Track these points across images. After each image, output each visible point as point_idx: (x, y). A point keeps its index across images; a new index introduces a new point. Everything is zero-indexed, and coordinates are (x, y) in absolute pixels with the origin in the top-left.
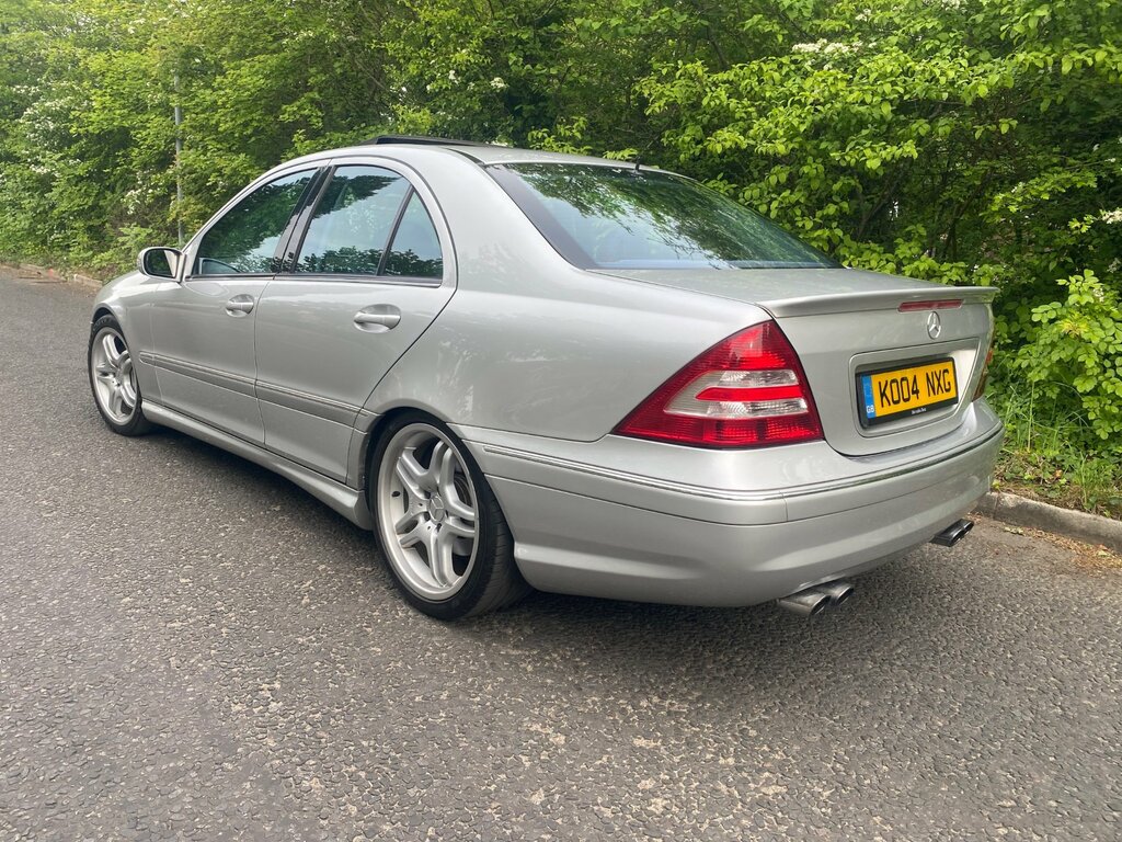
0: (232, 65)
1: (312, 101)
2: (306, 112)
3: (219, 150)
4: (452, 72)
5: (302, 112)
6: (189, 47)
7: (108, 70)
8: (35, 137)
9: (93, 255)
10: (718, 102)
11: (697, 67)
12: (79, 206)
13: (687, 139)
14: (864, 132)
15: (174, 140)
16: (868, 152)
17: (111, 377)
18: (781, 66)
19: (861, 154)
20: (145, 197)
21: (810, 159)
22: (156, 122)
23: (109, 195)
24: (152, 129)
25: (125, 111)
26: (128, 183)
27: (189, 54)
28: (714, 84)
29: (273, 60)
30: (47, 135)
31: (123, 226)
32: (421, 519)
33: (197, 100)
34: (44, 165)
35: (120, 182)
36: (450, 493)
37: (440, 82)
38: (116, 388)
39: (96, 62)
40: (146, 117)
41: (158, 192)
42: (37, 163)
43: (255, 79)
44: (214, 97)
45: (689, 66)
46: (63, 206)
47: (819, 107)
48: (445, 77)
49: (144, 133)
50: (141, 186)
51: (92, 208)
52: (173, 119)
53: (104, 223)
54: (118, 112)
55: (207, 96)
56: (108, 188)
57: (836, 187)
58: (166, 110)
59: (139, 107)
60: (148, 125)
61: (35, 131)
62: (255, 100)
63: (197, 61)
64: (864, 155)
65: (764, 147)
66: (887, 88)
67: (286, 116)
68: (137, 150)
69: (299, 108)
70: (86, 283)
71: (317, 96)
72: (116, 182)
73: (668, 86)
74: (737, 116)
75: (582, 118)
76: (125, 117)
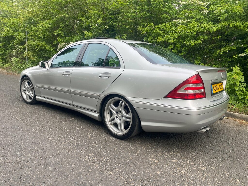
0: (41, 22)
1: (61, 30)
2: (60, 33)
3: (38, 41)
4: (96, 24)
5: (59, 33)
6: (30, 17)
7: (8, 22)
9: (4, 65)
10: (157, 32)
11: (152, 24)
13: (150, 39)
14: (189, 38)
15: (25, 38)
16: (191, 42)
17: (26, 91)
18: (169, 24)
19: (190, 42)
20: (18, 51)
21: (178, 43)
22: (21, 34)
23: (7, 51)
24: (20, 36)
25: (13, 32)
26: (12, 48)
27: (30, 19)
28: (156, 28)
29: (52, 21)
31: (12, 58)
32: (116, 118)
33: (32, 29)
35: (10, 48)
36: (124, 112)
37: (94, 26)
38: (28, 94)
39: (6, 20)
40: (18, 33)
41: (21, 50)
43: (48, 25)
44: (37, 29)
45: (151, 24)
47: (180, 33)
48: (95, 25)
49: (18, 37)
50: (16, 49)
51: (3, 54)
52: (25, 33)
53: (6, 58)
54: (11, 32)
55: (36, 29)
56: (7, 49)
57: (183, 49)
58: (23, 31)
59: (16, 31)
60: (18, 35)
62: (47, 29)
63: (32, 20)
64: (191, 43)
65: (169, 41)
66: (195, 29)
67: (55, 33)
68: (15, 41)
69: (58, 32)
70: (2, 71)
71: (62, 29)
72: (9, 48)
73: (145, 28)
74: (161, 34)
75: (126, 35)
76: (12, 33)
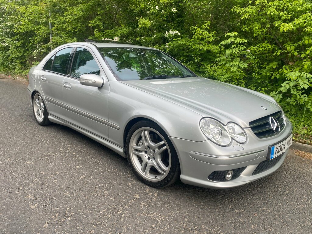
0: (70, 8)
1: (99, 19)
2: (98, 23)
3: (66, 36)
4: (157, 6)
5: (96, 23)
6: (55, 3)
7: (26, 12)
8: (3, 34)
9: (23, 72)
10: (274, 13)
12: (18, 55)
15: (49, 34)
20: (40, 53)
22: (43, 28)
23: (27, 52)
24: (42, 30)
25: (32, 25)
26: (33, 48)
27: (55, 5)
29: (85, 6)
30: (7, 33)
31: (33, 62)
33: (58, 20)
34: (6, 43)
35: (31, 48)
37: (153, 10)
39: (22, 9)
40: (39, 27)
41: (44, 51)
42: (4, 42)
44: (64, 19)
46: (13, 56)
48: (154, 8)
49: (39, 32)
50: (38, 49)
51: (22, 56)
52: (49, 27)
53: (26, 61)
54: (30, 25)
55: (62, 19)
56: (27, 50)
58: (46, 24)
59: (37, 23)
60: (40, 29)
61: (3, 32)
62: (79, 19)
63: (58, 7)
67: (91, 24)
68: (36, 37)
69: (96, 22)
70: (21, 80)
72: (29, 48)
75: (209, 22)
76: (32, 27)
